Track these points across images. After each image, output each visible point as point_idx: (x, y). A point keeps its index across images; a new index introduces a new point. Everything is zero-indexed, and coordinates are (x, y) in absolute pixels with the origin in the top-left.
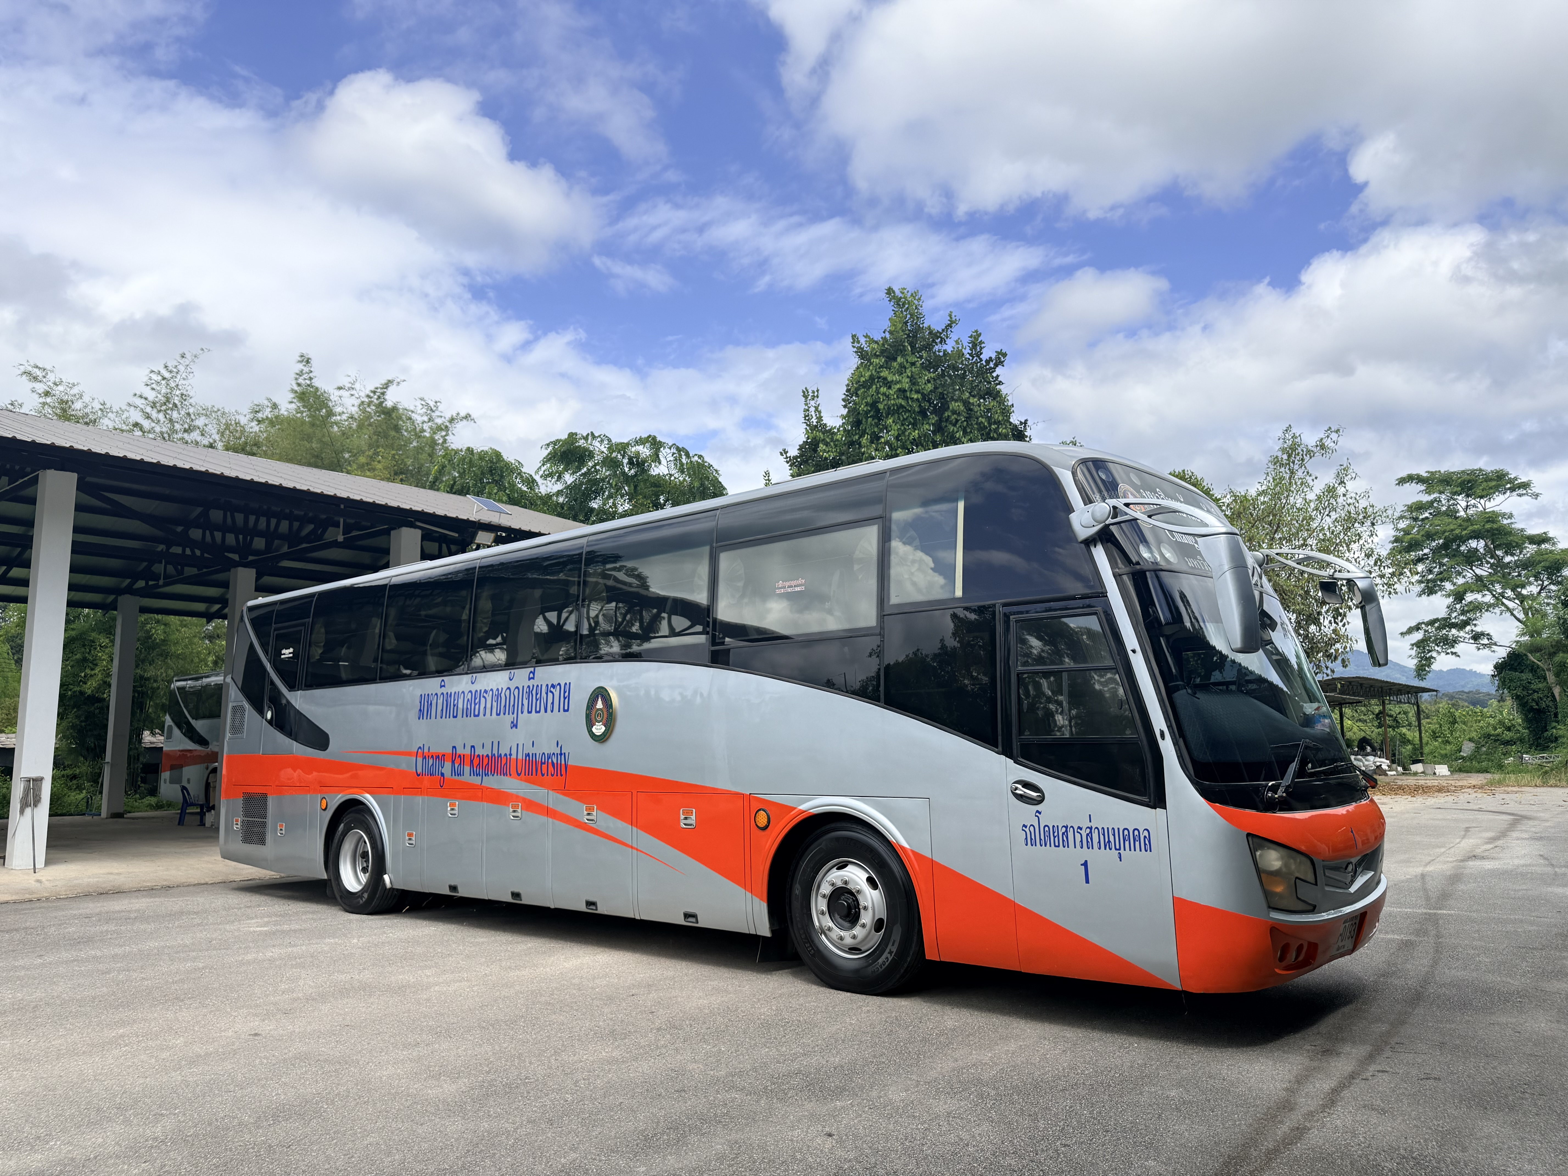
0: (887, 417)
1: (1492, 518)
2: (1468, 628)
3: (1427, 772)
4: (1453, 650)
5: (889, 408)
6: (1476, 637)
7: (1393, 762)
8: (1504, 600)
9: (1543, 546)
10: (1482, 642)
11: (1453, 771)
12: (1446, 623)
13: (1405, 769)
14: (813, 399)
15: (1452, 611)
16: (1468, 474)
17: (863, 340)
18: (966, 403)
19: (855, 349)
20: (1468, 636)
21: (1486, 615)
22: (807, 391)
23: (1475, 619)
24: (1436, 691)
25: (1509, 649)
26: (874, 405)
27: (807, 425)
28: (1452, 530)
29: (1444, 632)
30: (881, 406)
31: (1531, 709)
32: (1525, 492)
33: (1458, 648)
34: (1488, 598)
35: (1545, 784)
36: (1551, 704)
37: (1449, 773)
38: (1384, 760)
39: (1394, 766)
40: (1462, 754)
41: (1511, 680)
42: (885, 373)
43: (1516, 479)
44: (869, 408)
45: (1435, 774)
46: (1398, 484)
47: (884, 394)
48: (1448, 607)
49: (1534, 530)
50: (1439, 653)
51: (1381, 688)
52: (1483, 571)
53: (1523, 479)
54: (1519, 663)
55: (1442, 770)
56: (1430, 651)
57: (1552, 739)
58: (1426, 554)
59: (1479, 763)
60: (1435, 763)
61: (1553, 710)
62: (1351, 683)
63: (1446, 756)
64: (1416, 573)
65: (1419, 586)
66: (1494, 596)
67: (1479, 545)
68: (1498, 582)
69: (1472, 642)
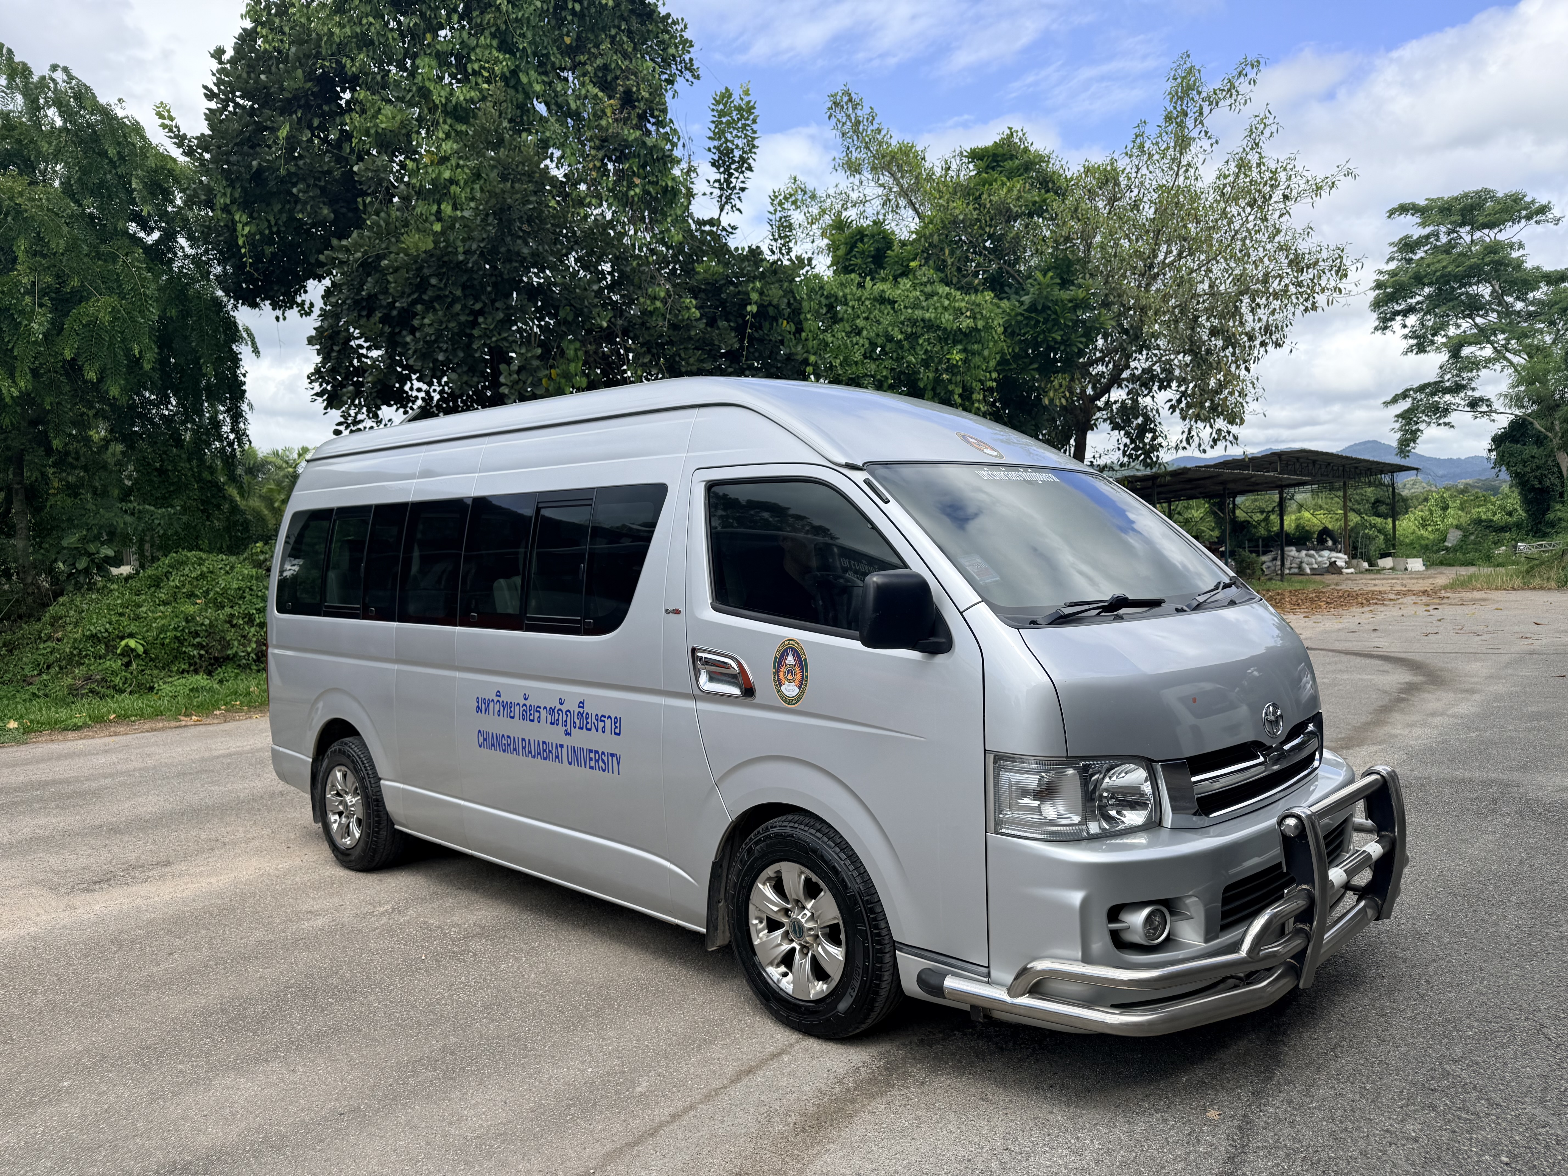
1: (1498, 251)
2: (1463, 394)
3: (1397, 568)
4: (1446, 420)
6: (1474, 404)
7: (1354, 556)
8: (1508, 355)
9: (1561, 286)
10: (1480, 410)
11: (1429, 564)
12: (1436, 388)
13: (1371, 565)
15: (1445, 372)
16: (1472, 198)
20: (1463, 403)
21: (1484, 372)
23: (1471, 380)
24: (1417, 469)
25: (1512, 417)
29: (1436, 398)
31: (1533, 489)
32: (1543, 217)
33: (1453, 417)
35: (1526, 586)
36: (1557, 481)
37: (1424, 568)
38: (1341, 555)
39: (1354, 562)
40: (1446, 544)
41: (1511, 455)
43: (1533, 202)
45: (1406, 569)
46: (1389, 217)
48: (1441, 368)
49: (1551, 266)
50: (1429, 424)
51: (1344, 466)
52: (1483, 320)
53: (1542, 200)
54: (1522, 435)
55: (1416, 564)
56: (1417, 423)
57: (1552, 524)
58: (1418, 303)
59: (1464, 554)
60: (1408, 557)
61: (1559, 489)
62: (1298, 459)
63: (1426, 548)
64: (1405, 326)
65: (1406, 344)
66: (1495, 348)
67: (1485, 291)
68: (1503, 332)
69: (1469, 409)
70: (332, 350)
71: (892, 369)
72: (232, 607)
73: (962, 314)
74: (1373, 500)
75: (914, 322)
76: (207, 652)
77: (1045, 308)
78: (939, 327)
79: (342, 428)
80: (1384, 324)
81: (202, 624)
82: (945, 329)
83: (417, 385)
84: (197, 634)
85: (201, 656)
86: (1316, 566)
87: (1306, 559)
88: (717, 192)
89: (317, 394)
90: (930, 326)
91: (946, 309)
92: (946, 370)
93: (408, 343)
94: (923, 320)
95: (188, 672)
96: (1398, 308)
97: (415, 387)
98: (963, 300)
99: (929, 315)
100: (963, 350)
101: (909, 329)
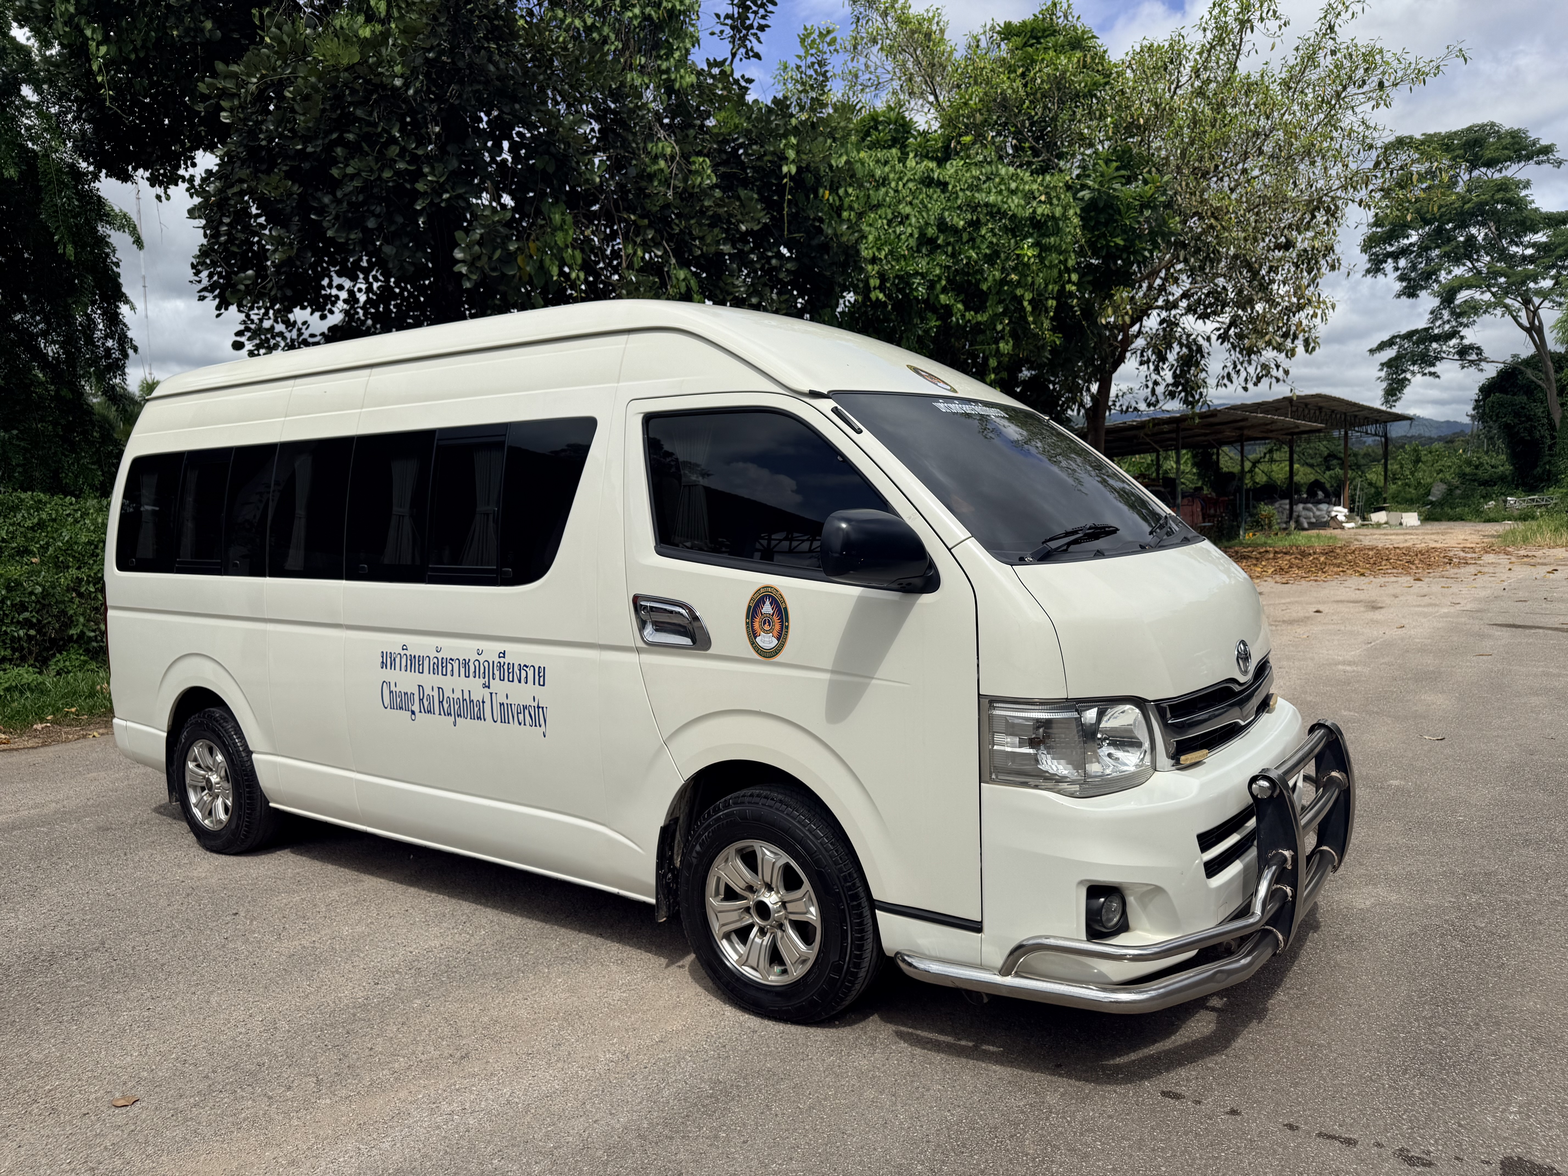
2: (1454, 341)
3: (1391, 523)
4: (1432, 369)
6: (1463, 352)
7: (1351, 510)
8: (1505, 299)
10: (1469, 358)
11: (1423, 520)
12: (1423, 337)
13: (1366, 519)
15: (1436, 319)
20: (1452, 351)
21: (1481, 320)
23: (1466, 326)
24: (1410, 419)
25: (1501, 366)
29: (1423, 346)
31: (1521, 441)
32: (1545, 158)
33: (1439, 367)
34: (1488, 297)
36: (1548, 433)
37: (1419, 523)
38: (1339, 509)
39: (1353, 516)
40: (1430, 498)
41: (1501, 405)
43: (1535, 142)
45: (1401, 524)
48: (1432, 312)
50: (1413, 373)
51: (1345, 414)
53: (1545, 142)
54: (1511, 384)
55: (1411, 519)
56: (1404, 371)
57: (1543, 477)
58: (1411, 244)
59: (1452, 508)
60: (1402, 510)
61: (1549, 442)
62: (1306, 405)
63: (1417, 501)
64: (1397, 269)
65: (1398, 286)
66: (1495, 293)
67: (1479, 233)
69: (1456, 357)
70: (221, 223)
72: (79, 568)
73: (1035, 198)
75: (974, 207)
76: (39, 632)
78: (1004, 215)
79: (243, 339)
80: (1376, 268)
81: (31, 593)
82: (1014, 216)
83: (337, 281)
84: (22, 607)
85: (30, 638)
86: (1314, 520)
87: (1304, 513)
88: (728, 31)
89: (205, 289)
90: (995, 212)
91: (1013, 192)
92: (1014, 269)
93: (327, 206)
94: (985, 205)
95: (10, 661)
96: (1389, 249)
97: (335, 284)
98: (1034, 181)
99: (992, 199)
100: (1037, 244)
101: (969, 216)
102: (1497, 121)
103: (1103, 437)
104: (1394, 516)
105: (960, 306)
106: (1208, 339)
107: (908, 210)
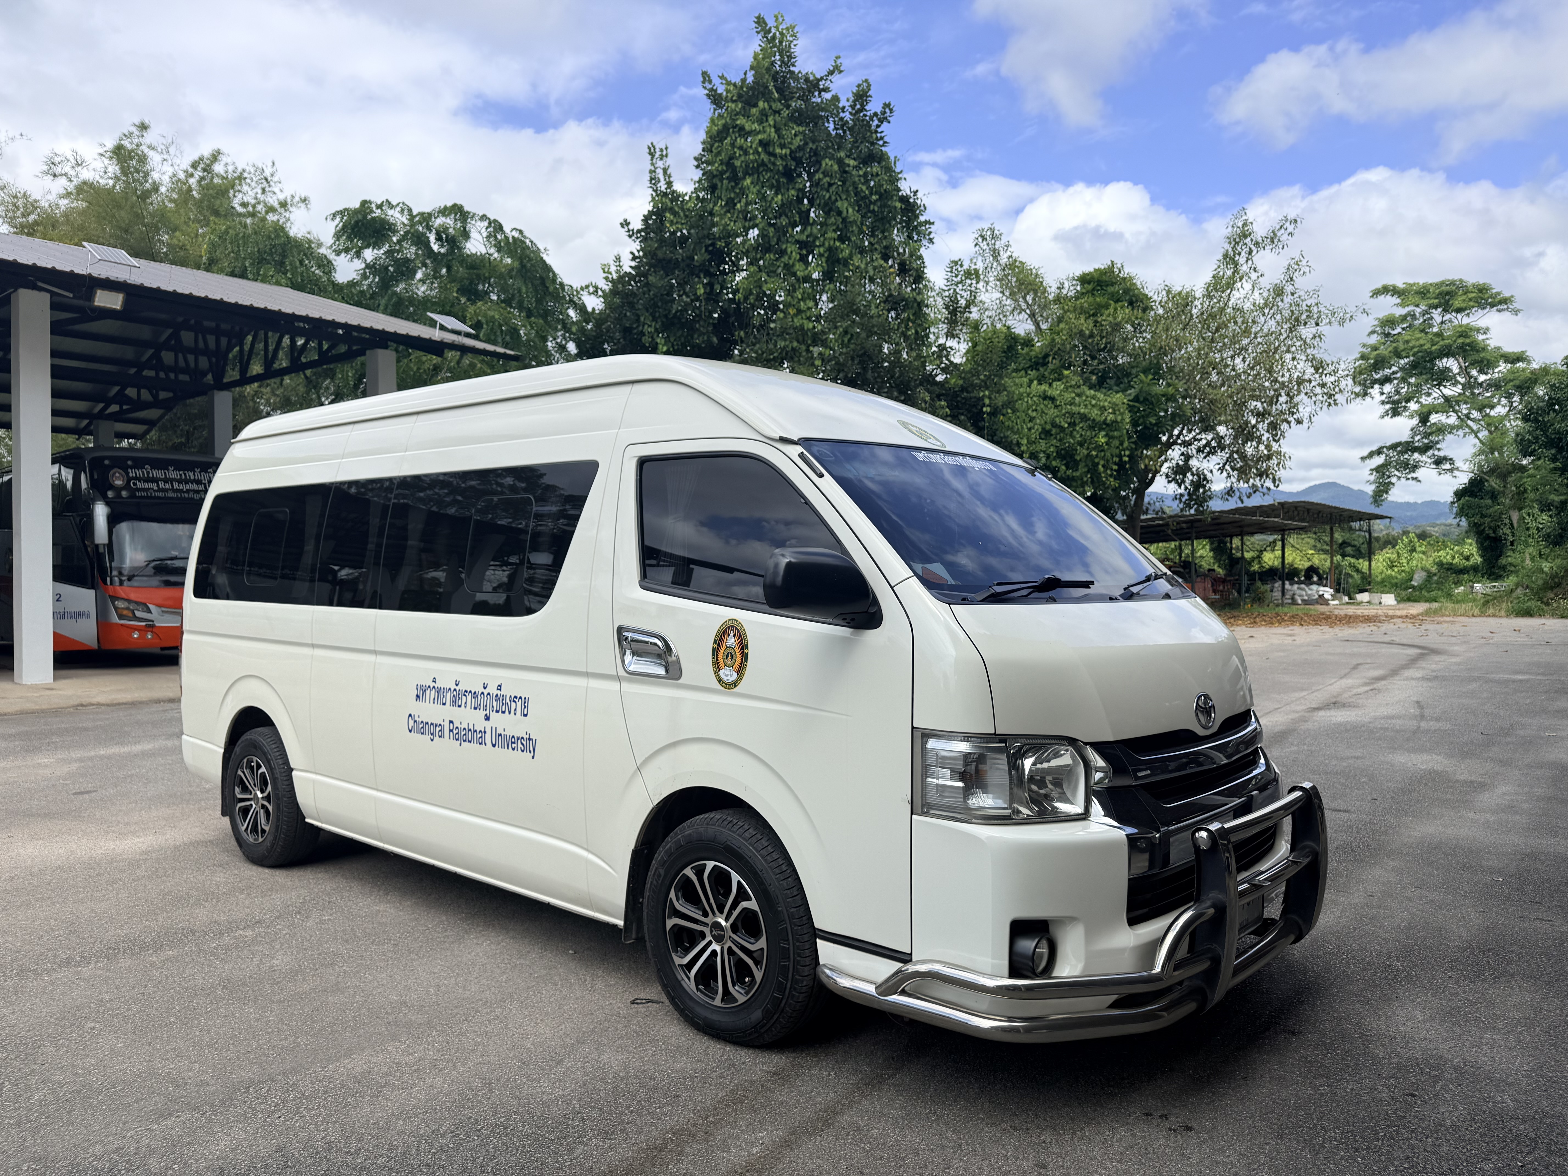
0: (744, 178)
1: (1465, 332)
2: (1430, 453)
3: (1373, 601)
4: (1414, 475)
5: (747, 166)
6: (1438, 462)
7: (1337, 591)
8: (1469, 422)
9: (1518, 365)
10: (1444, 467)
11: (1400, 600)
12: (1408, 447)
13: (1350, 598)
14: (661, 159)
15: (1415, 434)
16: (1447, 285)
17: (716, 81)
18: (840, 162)
19: (706, 92)
20: (1429, 461)
21: (1449, 437)
22: (654, 147)
23: (1437, 443)
24: (1390, 518)
25: (1471, 475)
26: (729, 163)
27: (654, 190)
28: (1421, 345)
29: (1406, 456)
30: (737, 163)
31: (1488, 537)
32: (1505, 307)
33: (1419, 473)
34: (1452, 420)
35: (1483, 614)
36: (1508, 532)
37: (1395, 602)
38: (1327, 589)
39: (1338, 595)
40: (1413, 583)
41: (1470, 507)
42: (741, 121)
43: (1499, 293)
44: (725, 168)
45: (1380, 603)
46: (1372, 296)
47: (741, 148)
48: (1412, 430)
49: (1509, 348)
50: (1399, 478)
51: (1331, 514)
52: (1450, 391)
53: (1507, 294)
54: (1480, 490)
55: (1389, 599)
56: (1389, 477)
57: (1504, 568)
58: (1394, 373)
59: (1428, 592)
60: (1382, 592)
61: (1510, 538)
62: (1296, 508)
63: (1396, 585)
64: (1382, 393)
65: (1383, 409)
66: (1459, 417)
68: (1466, 403)
69: (1434, 466)
71: (1057, 447)
73: (1106, 410)
74: (1340, 541)
75: (1072, 415)
77: (1146, 399)
78: (1089, 419)
80: (1364, 391)
82: (1094, 420)
86: (1306, 598)
87: (1298, 592)
90: (1084, 417)
91: (1093, 406)
92: (1094, 449)
94: (1079, 413)
96: (1377, 376)
98: (1106, 400)
99: (1082, 411)
100: (1106, 435)
101: (1069, 420)
102: (1464, 278)
103: (1139, 531)
104: (1376, 597)
105: (1063, 467)
106: (1211, 472)
107: (1034, 414)
